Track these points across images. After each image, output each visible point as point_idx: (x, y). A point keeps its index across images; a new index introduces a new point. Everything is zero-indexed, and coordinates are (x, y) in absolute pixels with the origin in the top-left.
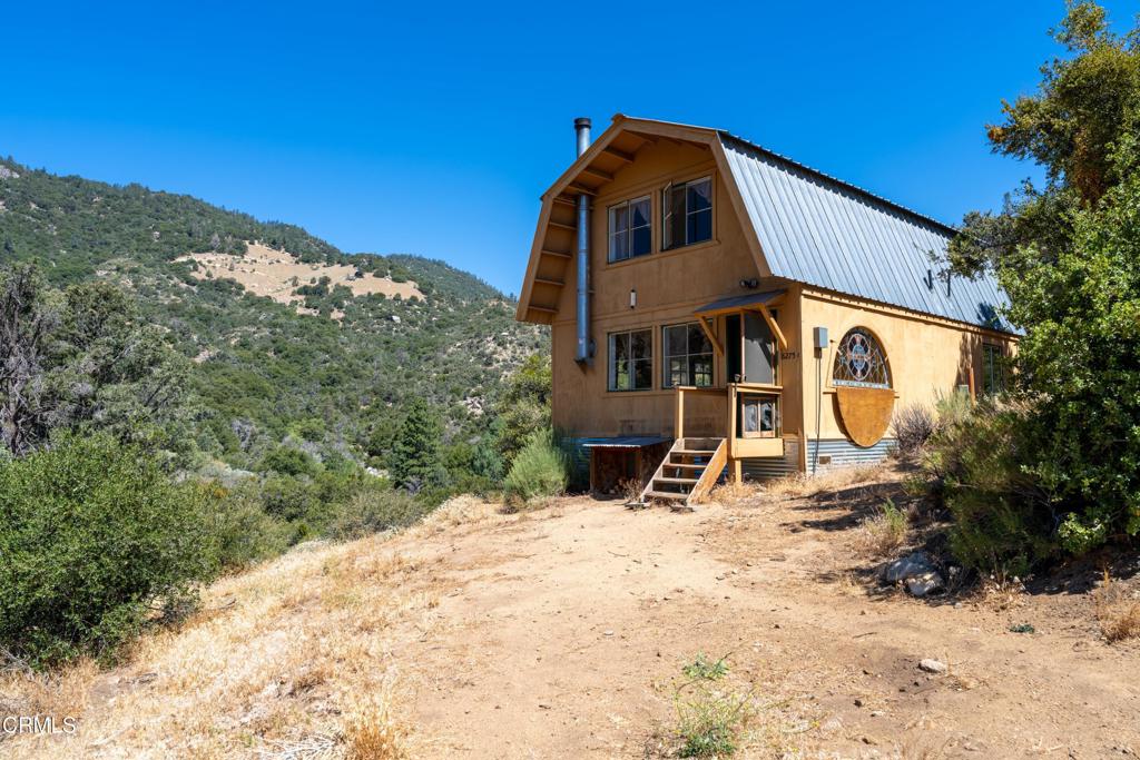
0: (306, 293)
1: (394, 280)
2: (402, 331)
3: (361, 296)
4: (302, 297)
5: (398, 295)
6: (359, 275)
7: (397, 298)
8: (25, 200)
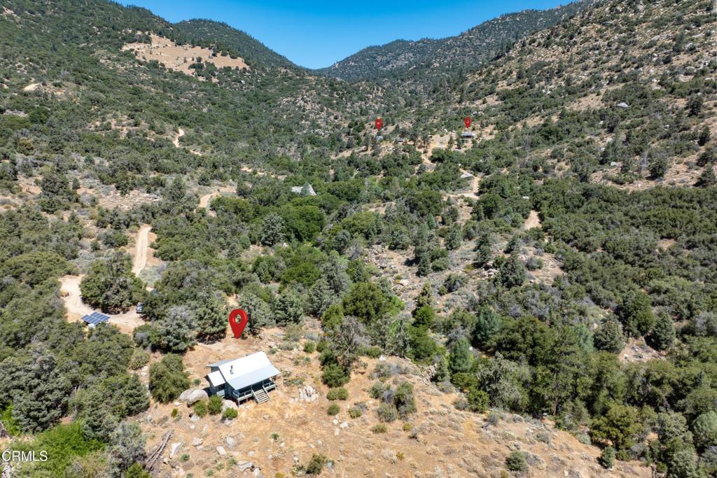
0: (195, 68)
1: (232, 57)
2: (248, 88)
3: (221, 69)
4: (193, 70)
5: (237, 67)
6: (214, 55)
7: (237, 69)
8: (22, 9)
